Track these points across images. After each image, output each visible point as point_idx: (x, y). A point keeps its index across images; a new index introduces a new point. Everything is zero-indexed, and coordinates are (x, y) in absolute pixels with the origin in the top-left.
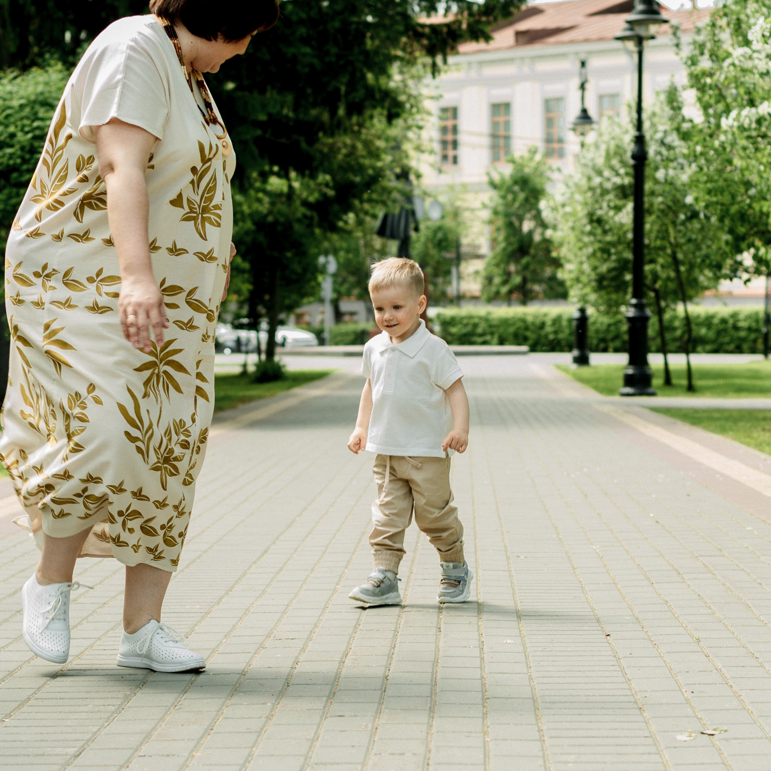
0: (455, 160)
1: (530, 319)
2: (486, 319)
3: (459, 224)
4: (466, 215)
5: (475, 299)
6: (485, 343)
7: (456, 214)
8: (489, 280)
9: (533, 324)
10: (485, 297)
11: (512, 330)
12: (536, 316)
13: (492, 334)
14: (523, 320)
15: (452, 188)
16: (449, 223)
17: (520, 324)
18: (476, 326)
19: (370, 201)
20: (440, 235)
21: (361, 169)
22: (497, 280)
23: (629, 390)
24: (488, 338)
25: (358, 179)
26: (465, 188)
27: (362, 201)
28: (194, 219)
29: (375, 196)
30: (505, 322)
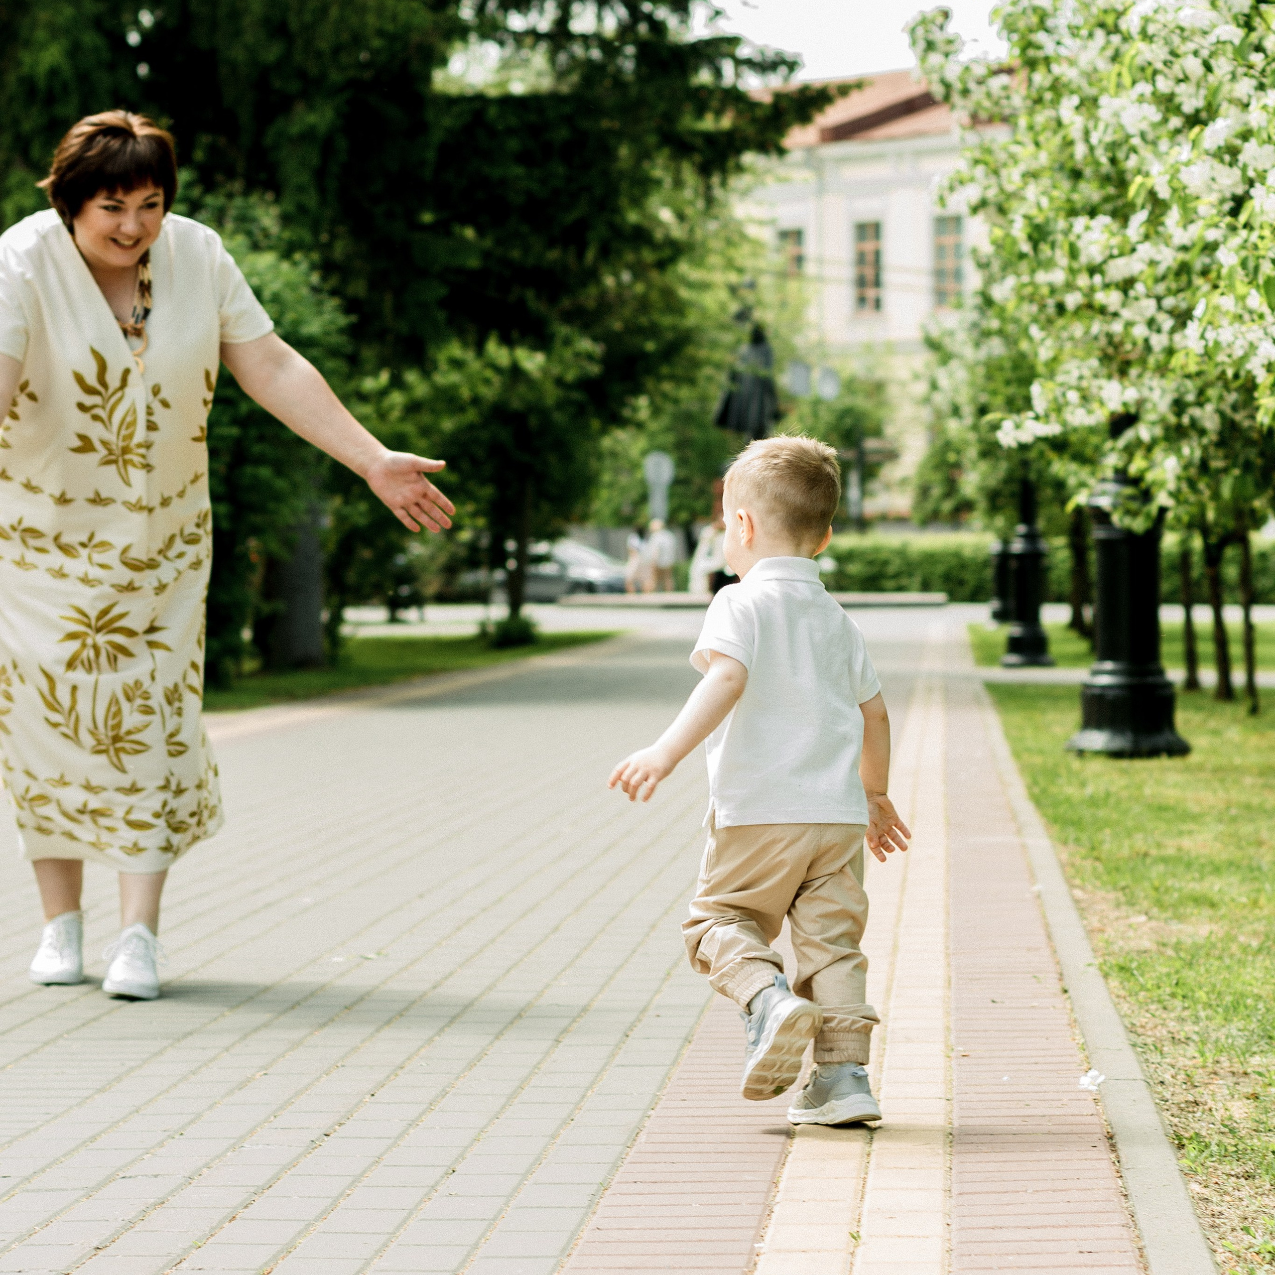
0: (878, 304)
1: (967, 553)
2: (901, 553)
3: (883, 404)
4: (893, 391)
5: (900, 521)
6: (900, 589)
7: (878, 388)
8: (924, 491)
9: (973, 559)
10: (916, 518)
11: (940, 569)
12: (977, 548)
13: (910, 575)
14: (957, 555)
15: (869, 348)
16: (861, 403)
17: (954, 562)
18: (886, 563)
19: (673, 378)
20: (848, 422)
21: (653, 331)
22: (937, 491)
23: (1014, 658)
24: (904, 581)
25: (650, 346)
26: (891, 348)
27: (660, 378)
28: (115, 462)
29: (679, 371)
30: (930, 558)
